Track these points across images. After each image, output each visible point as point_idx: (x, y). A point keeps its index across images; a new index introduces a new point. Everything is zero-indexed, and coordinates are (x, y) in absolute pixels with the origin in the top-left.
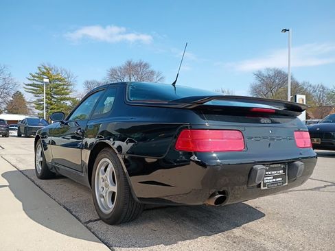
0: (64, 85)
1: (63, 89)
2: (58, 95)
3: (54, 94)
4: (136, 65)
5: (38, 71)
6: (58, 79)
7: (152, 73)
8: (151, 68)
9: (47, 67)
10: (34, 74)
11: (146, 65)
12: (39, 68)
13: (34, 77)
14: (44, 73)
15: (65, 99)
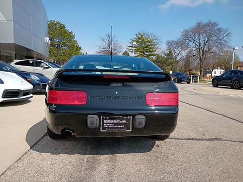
0: (152, 45)
1: (151, 48)
2: (148, 52)
3: (146, 52)
4: (206, 25)
5: (136, 37)
6: (148, 41)
7: (220, 30)
8: (219, 26)
9: (142, 33)
10: (133, 39)
11: (215, 24)
12: (136, 35)
13: (133, 41)
14: (139, 38)
15: (152, 55)
